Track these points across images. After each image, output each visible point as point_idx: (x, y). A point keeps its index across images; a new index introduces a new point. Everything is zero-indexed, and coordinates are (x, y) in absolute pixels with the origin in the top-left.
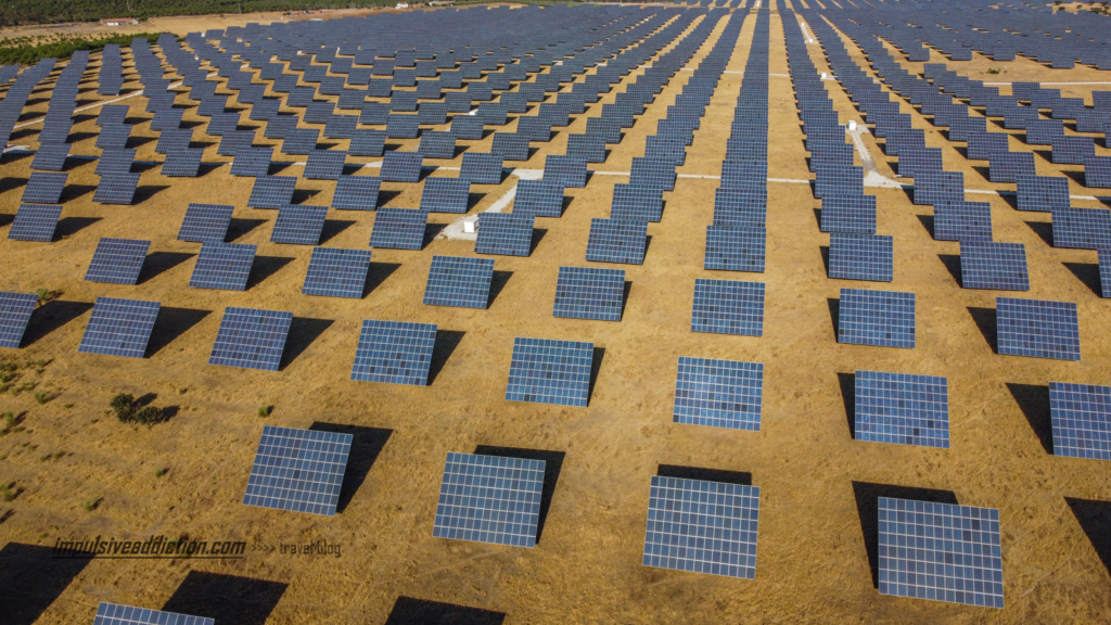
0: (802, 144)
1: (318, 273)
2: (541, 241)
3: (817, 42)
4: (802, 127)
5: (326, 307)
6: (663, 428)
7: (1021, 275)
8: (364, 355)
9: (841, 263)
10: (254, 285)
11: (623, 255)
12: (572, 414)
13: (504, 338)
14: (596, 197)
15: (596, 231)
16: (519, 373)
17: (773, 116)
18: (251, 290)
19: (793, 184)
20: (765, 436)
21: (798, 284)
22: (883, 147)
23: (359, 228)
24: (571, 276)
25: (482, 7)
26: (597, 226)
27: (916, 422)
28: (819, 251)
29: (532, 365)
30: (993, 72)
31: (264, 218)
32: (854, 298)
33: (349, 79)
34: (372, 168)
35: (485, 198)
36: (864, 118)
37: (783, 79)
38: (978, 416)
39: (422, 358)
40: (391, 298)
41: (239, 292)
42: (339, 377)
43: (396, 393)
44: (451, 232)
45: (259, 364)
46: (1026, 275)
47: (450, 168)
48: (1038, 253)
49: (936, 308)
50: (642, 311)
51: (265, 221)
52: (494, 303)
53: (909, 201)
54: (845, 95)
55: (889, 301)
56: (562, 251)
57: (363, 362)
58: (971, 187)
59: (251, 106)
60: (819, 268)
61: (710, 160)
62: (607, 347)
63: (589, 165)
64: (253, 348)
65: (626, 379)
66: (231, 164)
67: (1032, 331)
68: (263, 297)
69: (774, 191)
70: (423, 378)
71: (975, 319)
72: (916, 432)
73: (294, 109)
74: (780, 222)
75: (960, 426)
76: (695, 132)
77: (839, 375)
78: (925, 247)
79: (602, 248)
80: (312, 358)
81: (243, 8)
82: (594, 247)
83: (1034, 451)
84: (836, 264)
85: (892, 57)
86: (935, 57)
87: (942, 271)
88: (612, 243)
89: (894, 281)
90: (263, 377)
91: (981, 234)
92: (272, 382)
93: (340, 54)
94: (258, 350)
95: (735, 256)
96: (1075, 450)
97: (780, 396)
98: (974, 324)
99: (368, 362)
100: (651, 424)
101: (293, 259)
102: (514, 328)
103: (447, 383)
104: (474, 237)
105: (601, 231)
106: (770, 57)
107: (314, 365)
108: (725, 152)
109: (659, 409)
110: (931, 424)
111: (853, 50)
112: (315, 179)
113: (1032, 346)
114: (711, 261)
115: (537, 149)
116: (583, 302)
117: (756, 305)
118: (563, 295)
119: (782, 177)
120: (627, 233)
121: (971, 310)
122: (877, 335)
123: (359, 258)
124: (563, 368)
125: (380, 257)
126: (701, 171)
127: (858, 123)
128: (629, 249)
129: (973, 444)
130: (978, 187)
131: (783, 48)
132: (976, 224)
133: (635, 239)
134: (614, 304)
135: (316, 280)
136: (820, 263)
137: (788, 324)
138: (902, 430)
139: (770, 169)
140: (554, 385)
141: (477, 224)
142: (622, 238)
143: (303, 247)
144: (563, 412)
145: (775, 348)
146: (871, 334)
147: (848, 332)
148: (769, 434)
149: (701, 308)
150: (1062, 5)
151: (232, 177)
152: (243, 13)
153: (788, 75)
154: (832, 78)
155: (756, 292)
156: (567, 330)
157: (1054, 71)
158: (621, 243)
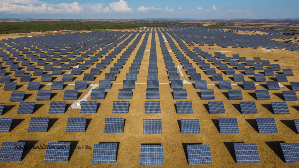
0: (166, 72)
1: (33, 125)
2: (99, 107)
3: (167, 41)
4: (166, 67)
5: (36, 136)
6: (138, 167)
7: (223, 109)
8: (48, 154)
9: (180, 109)
10: (12, 130)
11: (123, 111)
12: (112, 166)
13: (91, 141)
14: (114, 92)
15: (115, 105)
16: (96, 155)
17: (159, 63)
18: (11, 132)
19: (165, 85)
20: (165, 165)
21: (169, 116)
22: (186, 72)
23: (45, 107)
24: (109, 121)
25: (78, 32)
26: (115, 103)
27: (203, 158)
28: (174, 105)
29: (99, 152)
30: (210, 49)
31: (15, 105)
32: (184, 121)
33: (40, 56)
34: (48, 86)
35: (82, 94)
36: (181, 63)
37: (160, 52)
38: (218, 153)
39: (66, 153)
40: (56, 131)
41: (7, 133)
42: (40, 161)
43: (59, 164)
44: (73, 106)
45: (14, 160)
46: (224, 109)
47: (72, 85)
48: (226, 101)
49: (204, 120)
50: (129, 128)
51: (15, 106)
52: (87, 130)
53: (194, 88)
54: (176, 57)
55: (193, 121)
56: (106, 110)
57: (48, 156)
58: (208, 83)
59: (10, 66)
60: (174, 110)
61: (144, 78)
62: (120, 142)
63: (111, 81)
64: (12, 155)
65: (126, 152)
66: (4, 86)
67: (227, 127)
68: (15, 134)
69: (161, 87)
70: (67, 159)
71: (214, 123)
72: (204, 160)
73: (24, 66)
74: (163, 97)
75: (214, 157)
76: (139, 70)
77: (182, 144)
78: (200, 102)
79: (117, 109)
80: (32, 155)
81: (7, 32)
82: (114, 109)
83: (232, 162)
84: (179, 109)
85: (186, 46)
86: (196, 45)
87: (204, 109)
88: (119, 108)
89: (193, 113)
90: (16, 164)
91: (212, 97)
92: (19, 165)
93: (37, 48)
94: (14, 155)
95: (153, 109)
96: (242, 161)
97: (168, 152)
98: (214, 124)
99: (50, 156)
100: (134, 166)
101: (24, 119)
102: (93, 138)
103: (74, 159)
104: (80, 108)
105: (116, 105)
106: (156, 46)
107: (32, 158)
108: (147, 76)
109: (136, 160)
110: (207, 158)
111: (176, 43)
112: (31, 90)
113: (228, 130)
114: (147, 111)
115: (97, 77)
116: (113, 128)
117: (159, 125)
118: (107, 126)
119: (162, 83)
120: (123, 105)
121: (212, 120)
122: (191, 131)
123: (45, 120)
124: (108, 152)
125: (52, 116)
126: (141, 82)
127: (180, 65)
128: (124, 109)
129: (218, 162)
130: (210, 83)
131: (159, 43)
132: (211, 95)
133: (126, 106)
134: (121, 128)
135: (32, 127)
136: (174, 109)
137: (168, 129)
138: (200, 161)
139: (159, 80)
140: (106, 157)
141: (81, 103)
142: (122, 106)
143: (28, 115)
144: (109, 165)
145: (166, 137)
146: (189, 131)
147: (183, 131)
148: (166, 165)
149: (145, 127)
150: (223, 30)
151: (4, 91)
152: (7, 34)
153: (161, 51)
154: (172, 51)
155: (159, 121)
156: (109, 137)
157: (223, 48)
158: (122, 108)
